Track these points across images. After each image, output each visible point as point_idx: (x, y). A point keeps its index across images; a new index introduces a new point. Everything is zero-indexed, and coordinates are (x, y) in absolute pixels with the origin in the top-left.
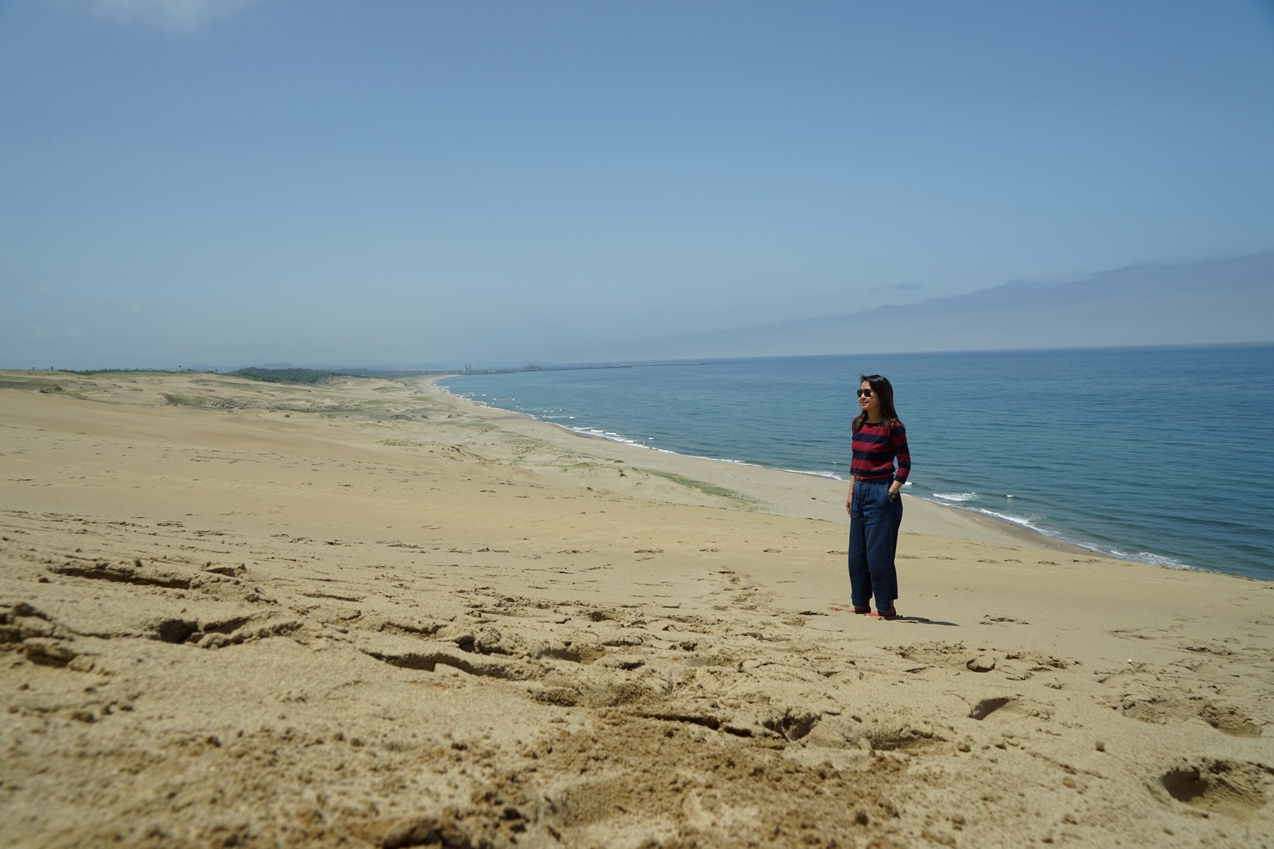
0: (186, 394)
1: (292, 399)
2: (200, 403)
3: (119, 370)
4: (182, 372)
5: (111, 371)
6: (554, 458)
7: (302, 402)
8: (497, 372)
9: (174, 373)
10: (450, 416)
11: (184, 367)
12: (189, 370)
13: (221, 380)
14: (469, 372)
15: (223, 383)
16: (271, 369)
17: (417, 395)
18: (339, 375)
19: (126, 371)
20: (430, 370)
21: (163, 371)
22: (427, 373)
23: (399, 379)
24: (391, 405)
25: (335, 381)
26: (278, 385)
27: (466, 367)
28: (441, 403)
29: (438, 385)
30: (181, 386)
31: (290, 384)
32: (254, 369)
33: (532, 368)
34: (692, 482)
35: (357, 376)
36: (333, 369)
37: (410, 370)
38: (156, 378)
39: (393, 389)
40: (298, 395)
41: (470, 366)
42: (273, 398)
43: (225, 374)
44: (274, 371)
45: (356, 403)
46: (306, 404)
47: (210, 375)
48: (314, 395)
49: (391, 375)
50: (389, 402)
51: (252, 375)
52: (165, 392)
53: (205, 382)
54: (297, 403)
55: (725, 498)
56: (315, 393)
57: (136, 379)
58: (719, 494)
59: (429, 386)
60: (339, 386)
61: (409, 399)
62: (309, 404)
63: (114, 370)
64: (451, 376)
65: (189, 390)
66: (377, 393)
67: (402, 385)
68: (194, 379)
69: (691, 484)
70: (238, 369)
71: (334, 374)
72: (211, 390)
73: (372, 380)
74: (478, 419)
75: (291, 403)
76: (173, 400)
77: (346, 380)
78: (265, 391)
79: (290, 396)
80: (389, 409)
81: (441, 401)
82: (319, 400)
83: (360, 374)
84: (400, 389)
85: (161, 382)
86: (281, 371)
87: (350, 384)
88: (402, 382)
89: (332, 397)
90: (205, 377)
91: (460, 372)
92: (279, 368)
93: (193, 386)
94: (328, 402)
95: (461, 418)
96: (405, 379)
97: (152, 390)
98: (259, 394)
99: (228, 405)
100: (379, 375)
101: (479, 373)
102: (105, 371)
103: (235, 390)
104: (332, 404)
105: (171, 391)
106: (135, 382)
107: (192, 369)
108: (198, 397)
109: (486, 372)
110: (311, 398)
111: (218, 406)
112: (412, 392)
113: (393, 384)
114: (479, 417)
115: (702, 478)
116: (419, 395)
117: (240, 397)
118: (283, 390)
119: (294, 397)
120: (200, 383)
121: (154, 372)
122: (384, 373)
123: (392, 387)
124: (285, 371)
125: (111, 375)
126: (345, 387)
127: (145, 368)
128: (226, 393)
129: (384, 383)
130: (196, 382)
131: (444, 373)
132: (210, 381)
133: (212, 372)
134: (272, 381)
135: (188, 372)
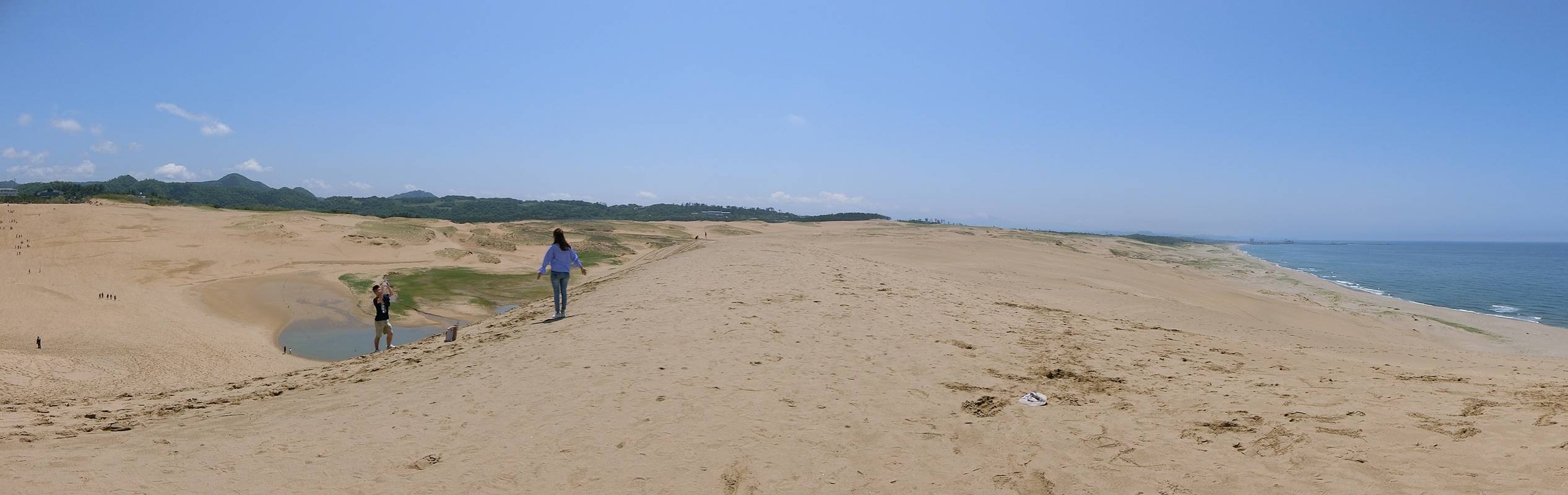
0: (1118, 249)
2: (1127, 254)
4: (1108, 236)
5: (1076, 233)
7: (1178, 257)
9: (1104, 236)
14: (1252, 242)
15: (1129, 242)
16: (1147, 235)
18: (1182, 241)
19: (1082, 233)
21: (1096, 235)
22: (1228, 241)
23: (1216, 245)
25: (1184, 245)
26: (1156, 245)
27: (1246, 239)
29: (1241, 250)
30: (1113, 244)
31: (1161, 245)
32: (1138, 235)
33: (1289, 242)
37: (1220, 239)
38: (1099, 239)
39: (1218, 251)
40: (1171, 251)
42: (1162, 254)
43: (1127, 237)
44: (1150, 237)
45: (1203, 260)
48: (1181, 253)
49: (1212, 242)
51: (1139, 238)
52: (1108, 247)
53: (1123, 243)
54: (1175, 258)
56: (1180, 251)
57: (1092, 238)
59: (1236, 250)
61: (1233, 258)
62: (1182, 259)
64: (1244, 244)
65: (1118, 246)
66: (1210, 253)
67: (1222, 249)
68: (1116, 240)
72: (1125, 246)
73: (1205, 245)
74: (1284, 275)
75: (1172, 257)
77: (1188, 244)
78: (1154, 249)
81: (1252, 261)
82: (1186, 257)
83: (1193, 241)
84: (1222, 252)
85: (1102, 241)
87: (1193, 247)
88: (1220, 247)
89: (1191, 255)
90: (1121, 238)
91: (1248, 243)
92: (1150, 235)
93: (1117, 244)
94: (1191, 259)
95: (1273, 274)
96: (1221, 245)
97: (1101, 245)
98: (1152, 250)
99: (1141, 256)
101: (1258, 243)
102: (1073, 233)
105: (1110, 247)
108: (1125, 251)
109: (1262, 243)
111: (1136, 257)
112: (1230, 254)
113: (1215, 248)
116: (1235, 256)
118: (1163, 249)
119: (1171, 254)
120: (1121, 242)
122: (1207, 240)
123: (1216, 250)
128: (1137, 249)
129: (1211, 247)
130: (1118, 242)
131: (1239, 242)
134: (1154, 243)
135: (1111, 236)
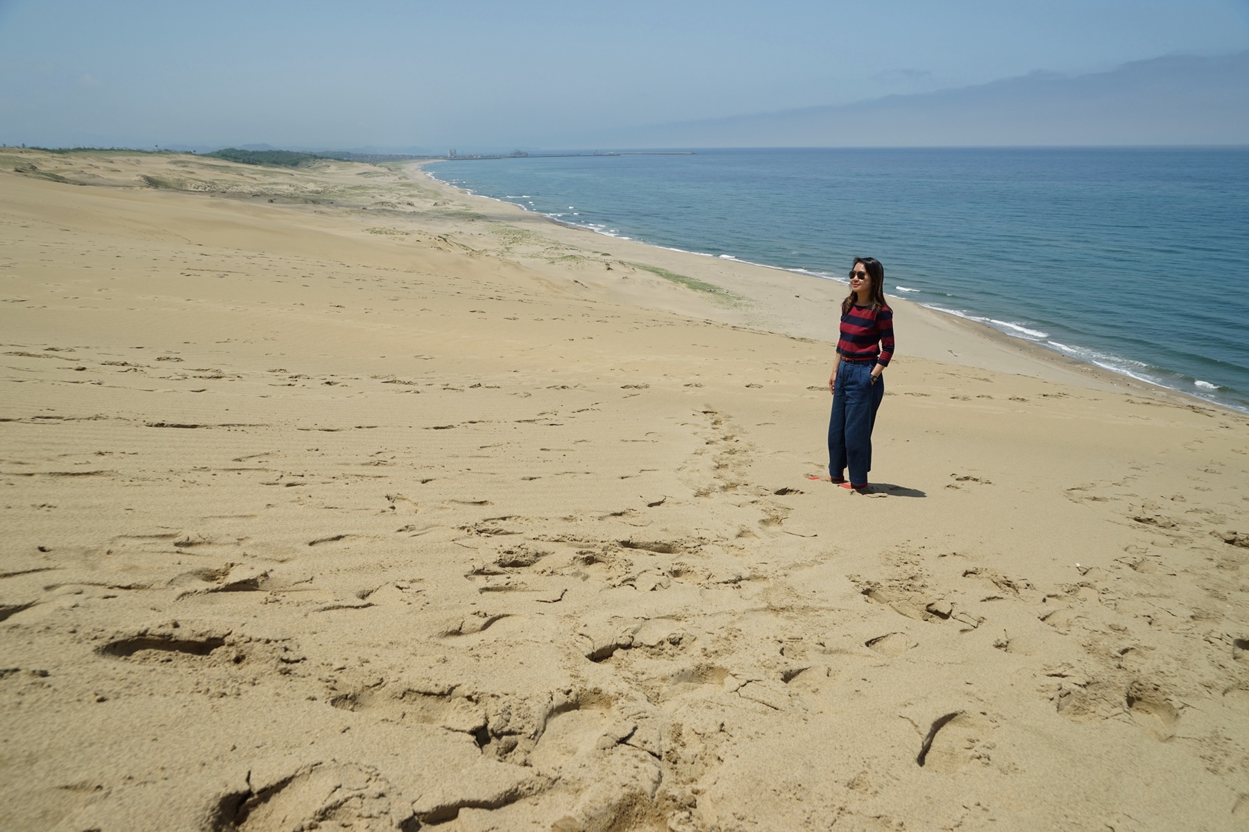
0: (165, 176)
1: (275, 183)
2: (181, 185)
3: (93, 149)
4: (160, 152)
5: (85, 150)
6: (542, 249)
7: (285, 187)
8: (483, 158)
9: (151, 153)
10: (436, 204)
11: (162, 147)
12: (167, 150)
13: (201, 161)
14: (454, 157)
15: (203, 164)
16: (251, 150)
17: (401, 181)
18: (321, 158)
19: (101, 150)
20: (414, 155)
21: (139, 151)
22: (411, 158)
23: (383, 164)
24: (376, 191)
25: (317, 165)
26: (260, 168)
27: (451, 151)
28: (426, 190)
29: (423, 170)
30: (160, 167)
31: (272, 167)
32: (233, 150)
33: (518, 155)
34: (678, 277)
35: (340, 160)
36: (315, 151)
37: (394, 154)
38: (133, 158)
39: (377, 174)
40: (280, 179)
41: (455, 151)
42: (255, 182)
43: (204, 155)
44: (254, 153)
45: (340, 188)
46: (289, 188)
47: (189, 156)
48: (296, 179)
49: (375, 159)
50: (374, 188)
51: (231, 157)
52: (144, 174)
53: (184, 164)
54: (280, 187)
55: (710, 294)
56: (298, 177)
57: (112, 158)
58: (704, 290)
59: (413, 170)
60: (322, 170)
61: (394, 185)
62: (292, 189)
63: (89, 149)
64: (437, 161)
65: (168, 172)
66: (361, 177)
67: (387, 170)
68: (173, 159)
69: (677, 279)
70: (217, 150)
71: (315, 157)
72: (191, 173)
73: (356, 164)
74: (464, 208)
75: (274, 187)
76: (153, 183)
77: (329, 164)
78: (247, 175)
79: (273, 180)
80: (374, 195)
81: (427, 188)
82: (302, 184)
83: (343, 158)
84: (384, 174)
85: (138, 162)
86: (261, 153)
87: (333, 168)
88: (385, 167)
89: (315, 182)
90: (183, 158)
91: (445, 157)
92: (260, 150)
93: (173, 167)
94: (312, 188)
95: (447, 206)
96: (389, 164)
97: (131, 171)
98: (241, 177)
100: (362, 158)
101: (464, 158)
102: (79, 150)
103: (216, 172)
104: (315, 189)
105: (150, 172)
106: (112, 162)
107: (169, 149)
108: (179, 180)
109: (471, 158)
110: (294, 182)
112: (396, 178)
113: (377, 169)
114: (465, 205)
115: (688, 273)
116: (404, 181)
117: (221, 180)
118: (265, 174)
119: (276, 181)
120: (179, 165)
121: (130, 151)
122: (367, 156)
123: (376, 172)
124: (266, 153)
125: (86, 154)
126: (328, 171)
127: (121, 147)
128: (208, 175)
129: (367, 167)
130: (175, 163)
131: (429, 158)
132: (189, 162)
133: (190, 153)
134: (253, 164)
135: (167, 152)
